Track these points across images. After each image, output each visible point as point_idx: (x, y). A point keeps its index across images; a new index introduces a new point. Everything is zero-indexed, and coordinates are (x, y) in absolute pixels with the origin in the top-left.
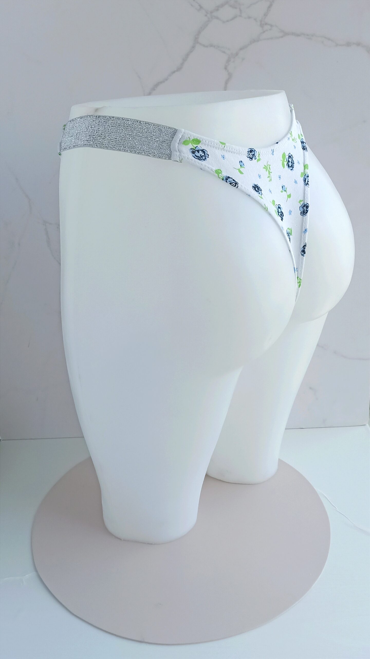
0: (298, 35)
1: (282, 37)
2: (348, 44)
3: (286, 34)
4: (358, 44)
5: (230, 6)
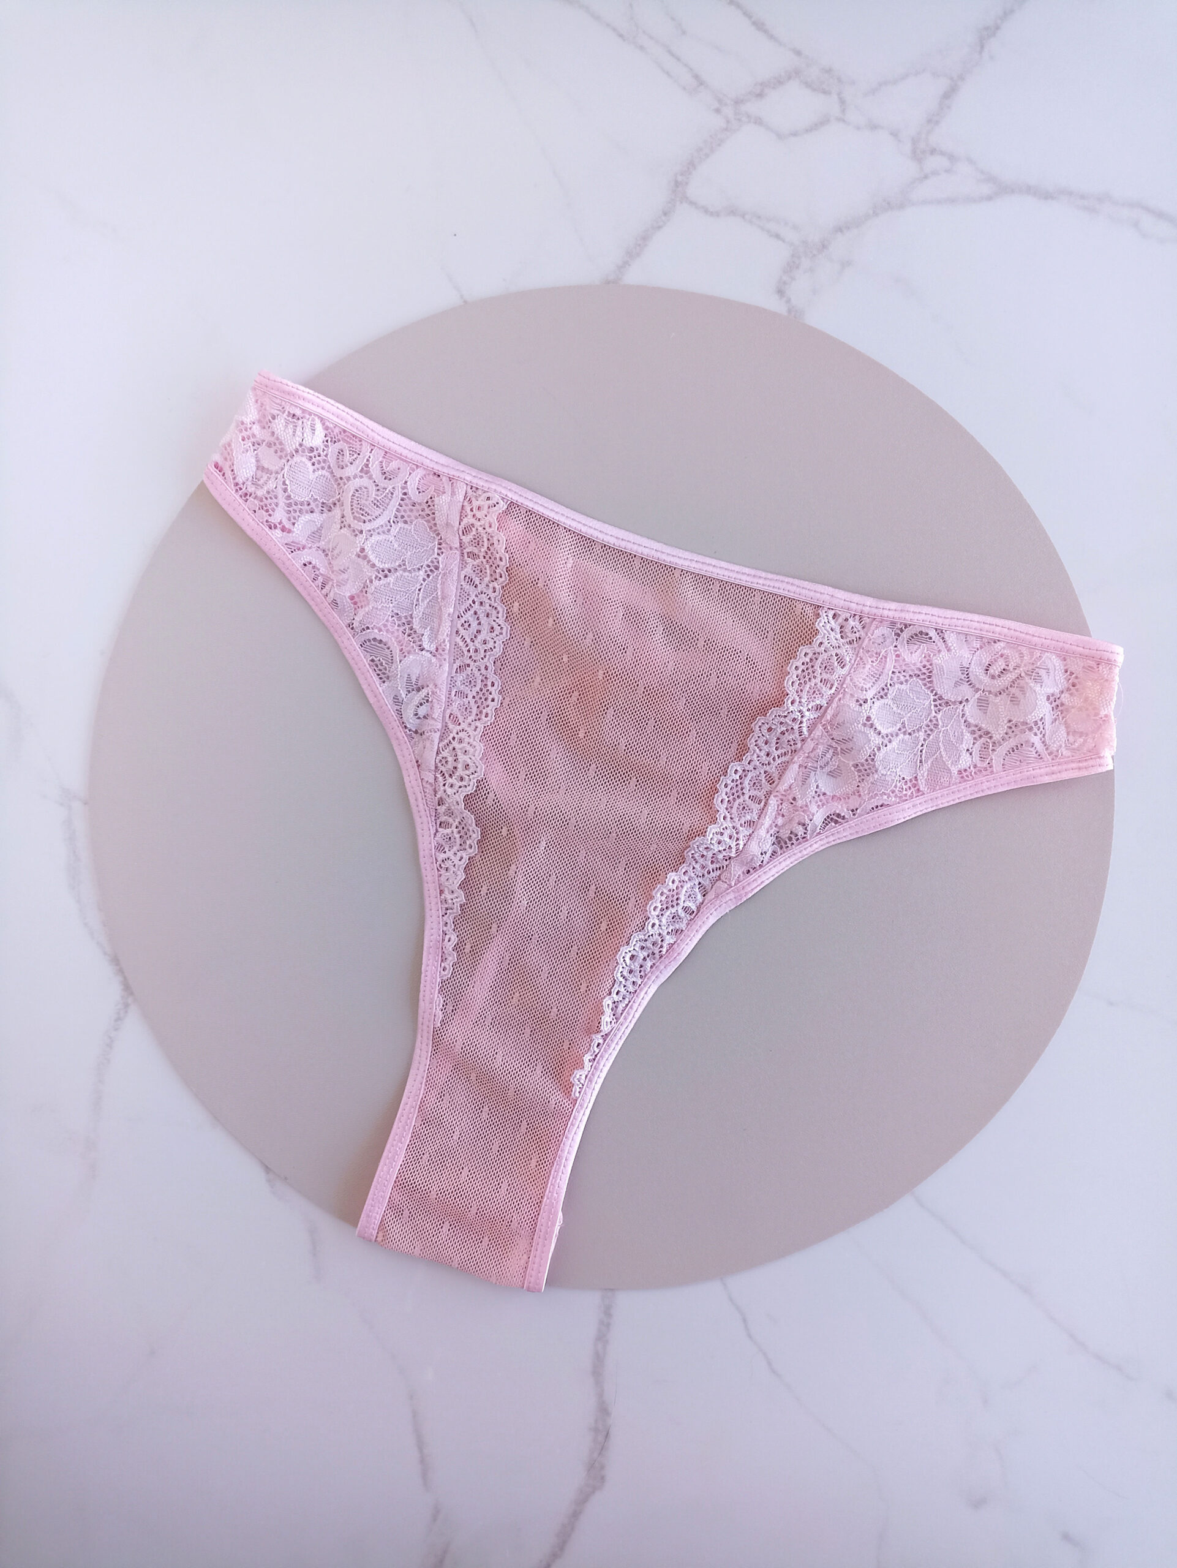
0: (1047, 196)
1: (989, 198)
3: (1001, 189)
5: (808, 85)
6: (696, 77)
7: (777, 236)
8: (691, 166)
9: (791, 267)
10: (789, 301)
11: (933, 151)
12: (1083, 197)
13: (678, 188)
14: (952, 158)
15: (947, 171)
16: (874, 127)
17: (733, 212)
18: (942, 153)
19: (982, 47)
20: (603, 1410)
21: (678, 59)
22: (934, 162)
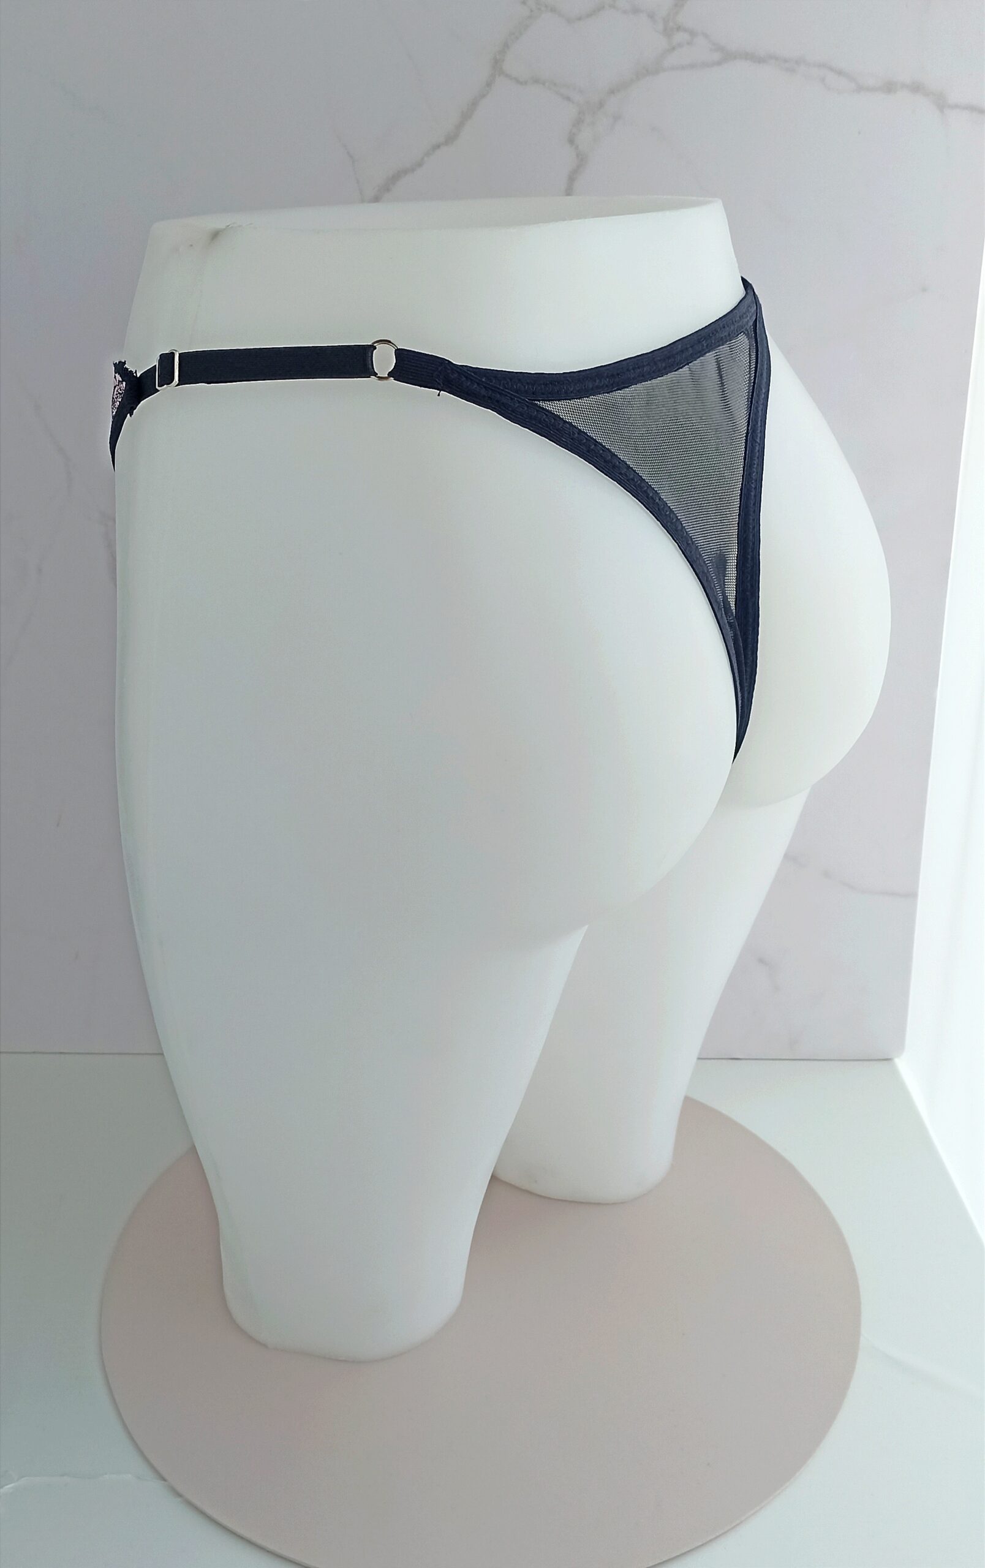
0: (759, 60)
1: (719, 63)
2: (889, 87)
3: (727, 56)
4: (916, 88)
7: (568, 99)
8: (506, 47)
9: (578, 122)
10: (577, 148)
11: (679, 28)
12: (786, 61)
13: (497, 65)
17: (536, 81)
18: (686, 30)
22: (679, 37)
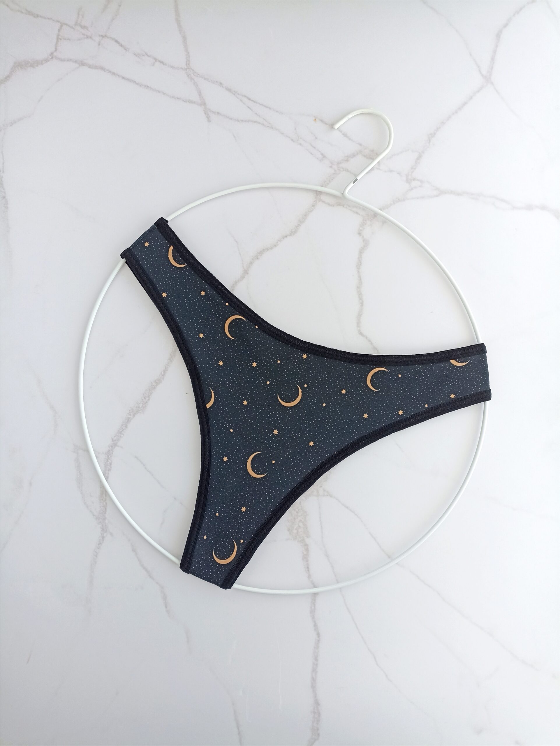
0: (459, 194)
1: (437, 196)
2: (529, 208)
3: (441, 192)
4: (543, 208)
5: (365, 156)
6: (322, 154)
7: (357, 213)
9: (363, 225)
10: (363, 237)
11: (414, 179)
12: (472, 194)
13: (318, 196)
14: (422, 182)
15: (420, 186)
16: (391, 171)
17: (339, 204)
18: (418, 180)
19: (430, 141)
20: (317, 703)
21: (315, 148)
22: (415, 183)
